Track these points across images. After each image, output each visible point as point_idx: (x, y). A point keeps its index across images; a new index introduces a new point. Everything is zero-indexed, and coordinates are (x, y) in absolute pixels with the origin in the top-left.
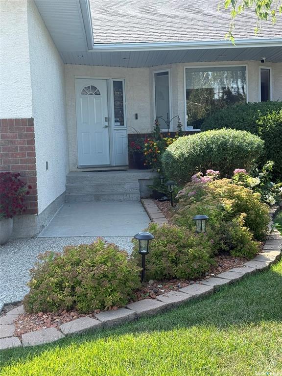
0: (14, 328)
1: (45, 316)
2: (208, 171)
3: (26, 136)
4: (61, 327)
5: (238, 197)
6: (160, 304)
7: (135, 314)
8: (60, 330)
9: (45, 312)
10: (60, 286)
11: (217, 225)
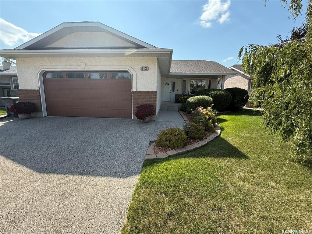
0: (154, 151)
1: (162, 148)
2: (200, 107)
3: (155, 96)
4: (167, 152)
5: (209, 115)
6: (193, 148)
7: (187, 150)
8: (167, 154)
9: (162, 147)
10: (166, 140)
11: (205, 123)
